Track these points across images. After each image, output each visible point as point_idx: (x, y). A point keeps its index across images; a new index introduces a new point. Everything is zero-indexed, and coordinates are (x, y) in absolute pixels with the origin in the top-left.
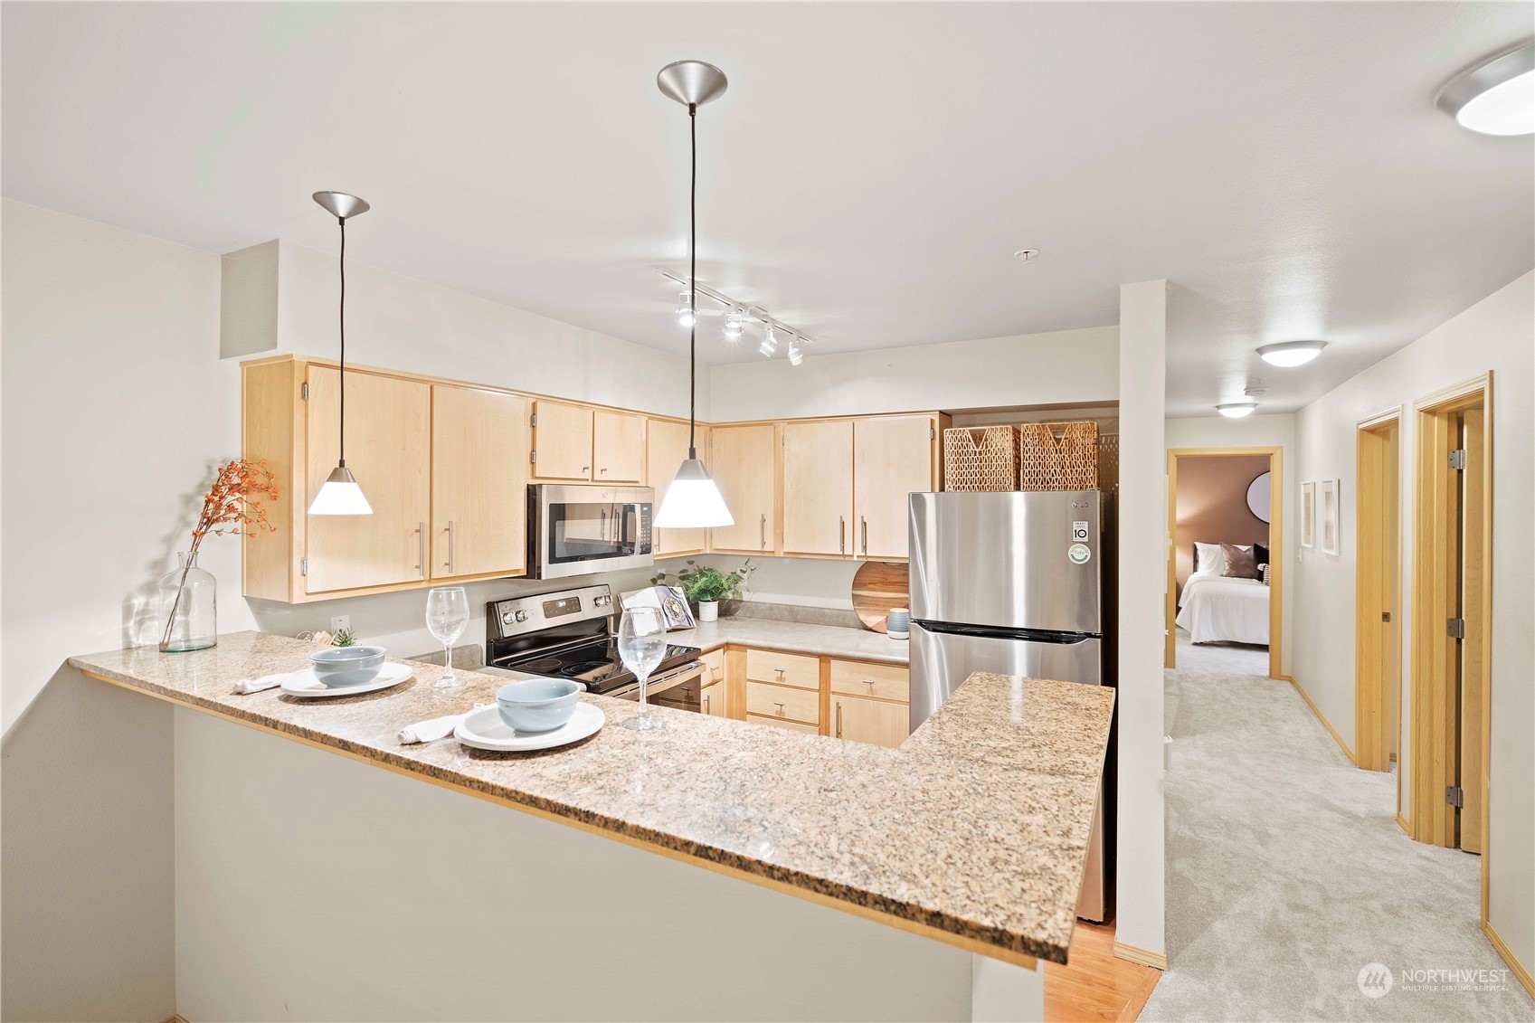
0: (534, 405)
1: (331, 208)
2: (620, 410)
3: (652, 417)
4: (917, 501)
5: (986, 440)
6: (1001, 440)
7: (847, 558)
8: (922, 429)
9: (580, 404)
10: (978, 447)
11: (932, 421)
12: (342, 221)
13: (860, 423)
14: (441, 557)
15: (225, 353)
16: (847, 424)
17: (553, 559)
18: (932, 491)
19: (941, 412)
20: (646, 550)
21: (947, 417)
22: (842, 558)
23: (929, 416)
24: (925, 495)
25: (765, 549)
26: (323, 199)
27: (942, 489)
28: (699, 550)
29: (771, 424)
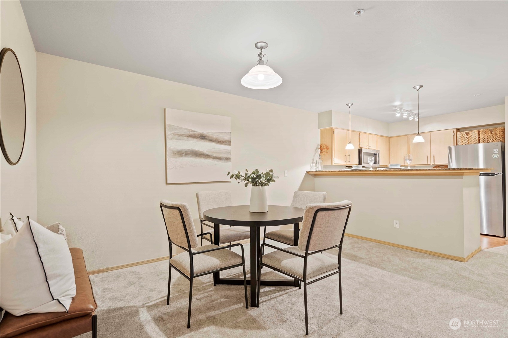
0: (359, 134)
1: (348, 106)
2: (372, 134)
3: (378, 135)
4: (450, 149)
5: (470, 134)
6: (474, 134)
7: (429, 165)
8: (451, 133)
9: (366, 133)
10: (467, 136)
11: (454, 131)
12: (350, 107)
13: (432, 133)
14: (348, 160)
15: (318, 128)
16: (429, 134)
17: (364, 163)
18: (454, 145)
19: (456, 129)
20: (378, 163)
21: (458, 130)
22: (427, 165)
23: (453, 130)
24: (451, 147)
25: (405, 165)
26: (347, 105)
27: (457, 144)
28: (387, 166)
29: (406, 136)
